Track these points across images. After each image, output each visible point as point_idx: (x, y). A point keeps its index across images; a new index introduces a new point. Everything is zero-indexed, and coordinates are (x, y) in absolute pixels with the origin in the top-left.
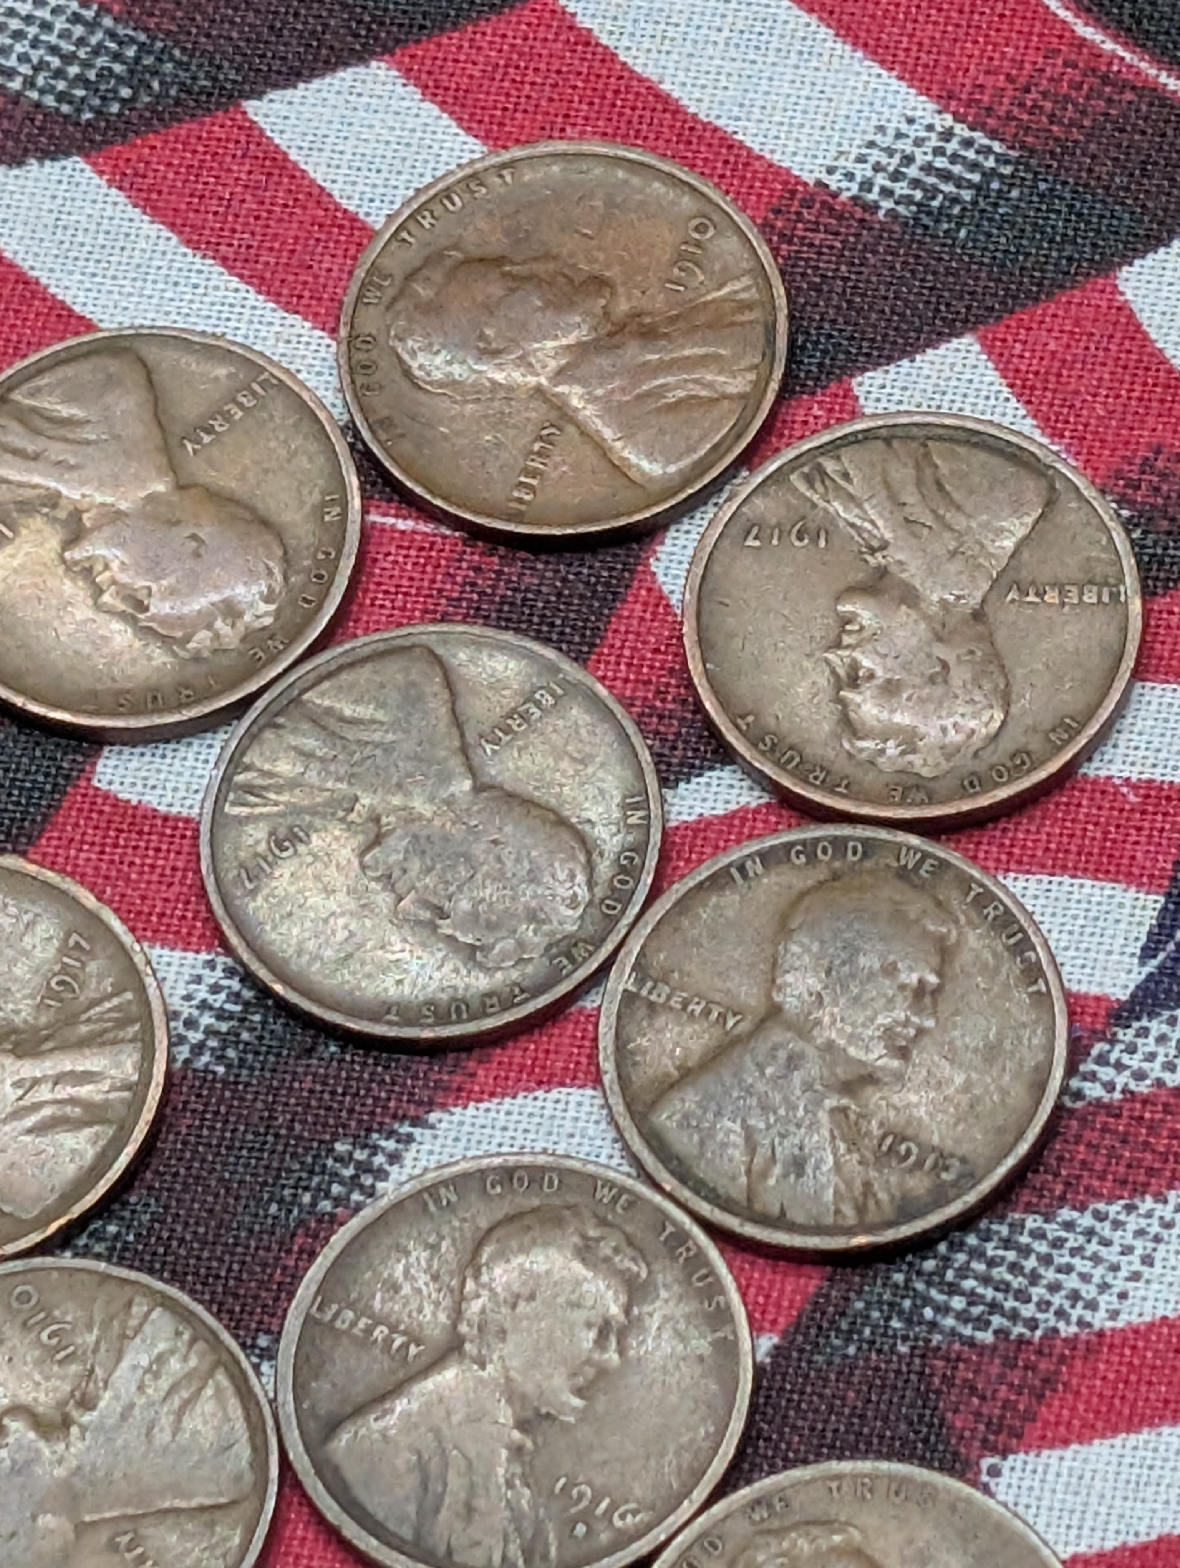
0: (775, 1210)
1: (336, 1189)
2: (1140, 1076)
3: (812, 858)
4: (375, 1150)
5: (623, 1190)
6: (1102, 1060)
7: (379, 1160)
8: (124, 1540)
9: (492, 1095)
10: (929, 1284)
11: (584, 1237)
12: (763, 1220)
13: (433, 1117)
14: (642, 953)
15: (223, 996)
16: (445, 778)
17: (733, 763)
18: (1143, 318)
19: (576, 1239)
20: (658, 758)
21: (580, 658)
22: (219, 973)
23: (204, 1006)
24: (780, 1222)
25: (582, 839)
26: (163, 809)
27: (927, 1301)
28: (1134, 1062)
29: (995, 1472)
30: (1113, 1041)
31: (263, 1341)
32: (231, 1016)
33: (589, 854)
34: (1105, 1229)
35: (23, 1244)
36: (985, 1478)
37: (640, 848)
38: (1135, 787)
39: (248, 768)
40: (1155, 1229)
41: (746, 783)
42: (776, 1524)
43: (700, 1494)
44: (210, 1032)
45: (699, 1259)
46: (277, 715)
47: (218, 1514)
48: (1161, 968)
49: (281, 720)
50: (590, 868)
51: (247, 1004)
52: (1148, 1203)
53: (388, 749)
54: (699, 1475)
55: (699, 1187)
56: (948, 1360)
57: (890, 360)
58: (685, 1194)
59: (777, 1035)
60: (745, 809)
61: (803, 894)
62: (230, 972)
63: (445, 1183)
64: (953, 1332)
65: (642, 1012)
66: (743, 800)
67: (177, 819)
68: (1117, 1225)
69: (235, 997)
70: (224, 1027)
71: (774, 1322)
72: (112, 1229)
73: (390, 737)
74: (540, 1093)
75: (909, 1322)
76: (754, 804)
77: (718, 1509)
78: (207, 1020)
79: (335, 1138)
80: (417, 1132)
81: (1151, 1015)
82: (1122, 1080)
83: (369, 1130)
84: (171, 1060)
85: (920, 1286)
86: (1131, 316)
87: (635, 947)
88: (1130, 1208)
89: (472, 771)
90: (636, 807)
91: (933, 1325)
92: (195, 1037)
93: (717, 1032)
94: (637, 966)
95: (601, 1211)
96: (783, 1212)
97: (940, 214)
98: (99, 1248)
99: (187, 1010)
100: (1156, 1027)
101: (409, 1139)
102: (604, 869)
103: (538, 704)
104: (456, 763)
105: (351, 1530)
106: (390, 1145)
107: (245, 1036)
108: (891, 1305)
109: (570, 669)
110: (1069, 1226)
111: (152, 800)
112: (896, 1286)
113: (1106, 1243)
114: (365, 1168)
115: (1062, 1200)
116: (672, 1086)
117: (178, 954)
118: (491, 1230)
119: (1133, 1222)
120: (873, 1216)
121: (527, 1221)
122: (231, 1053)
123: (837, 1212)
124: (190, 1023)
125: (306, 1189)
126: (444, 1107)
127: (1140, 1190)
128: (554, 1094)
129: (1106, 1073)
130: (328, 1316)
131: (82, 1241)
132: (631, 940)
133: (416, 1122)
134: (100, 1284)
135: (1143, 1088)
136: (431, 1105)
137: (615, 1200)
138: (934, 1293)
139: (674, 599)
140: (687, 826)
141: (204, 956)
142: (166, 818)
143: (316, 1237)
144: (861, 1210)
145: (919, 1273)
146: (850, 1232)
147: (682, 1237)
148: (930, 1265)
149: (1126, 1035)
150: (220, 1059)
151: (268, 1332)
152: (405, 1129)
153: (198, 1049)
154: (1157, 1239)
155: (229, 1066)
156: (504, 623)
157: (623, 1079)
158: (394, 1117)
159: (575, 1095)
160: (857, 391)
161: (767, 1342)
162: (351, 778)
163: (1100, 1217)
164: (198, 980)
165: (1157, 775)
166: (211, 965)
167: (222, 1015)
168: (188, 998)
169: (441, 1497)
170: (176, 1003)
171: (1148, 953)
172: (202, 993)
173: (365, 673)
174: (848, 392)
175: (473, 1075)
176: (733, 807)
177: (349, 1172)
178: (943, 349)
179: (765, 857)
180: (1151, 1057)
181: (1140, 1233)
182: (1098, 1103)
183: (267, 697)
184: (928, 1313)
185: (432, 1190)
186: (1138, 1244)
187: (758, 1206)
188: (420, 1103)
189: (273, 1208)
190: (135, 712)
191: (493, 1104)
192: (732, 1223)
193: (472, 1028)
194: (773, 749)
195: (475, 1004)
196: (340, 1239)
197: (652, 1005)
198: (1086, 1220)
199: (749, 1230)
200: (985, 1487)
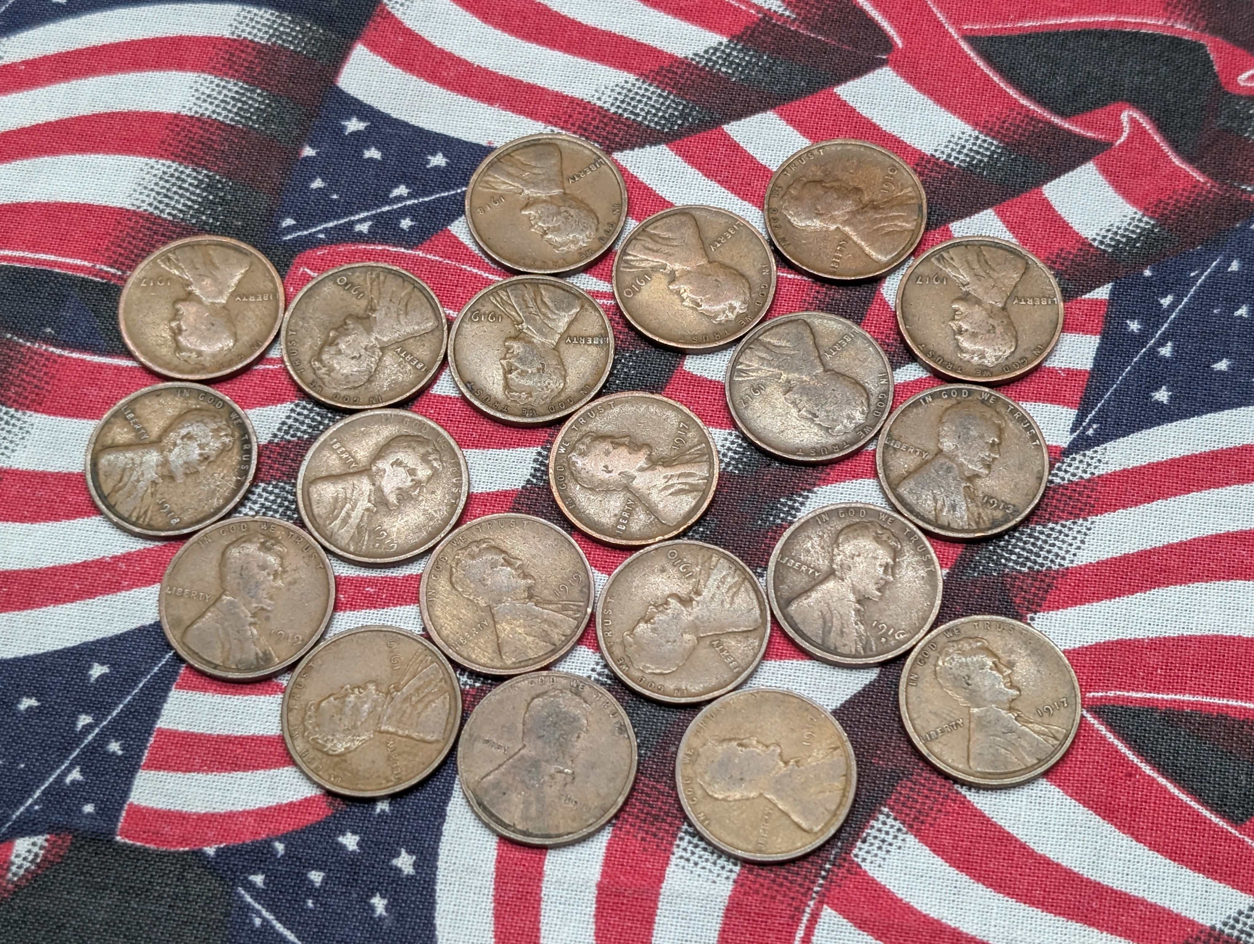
0: (946, 524)
1: (782, 515)
2: (1074, 475)
3: (950, 396)
4: (795, 501)
5: (890, 516)
6: (1059, 469)
7: (797, 504)
8: (715, 643)
9: (837, 481)
10: (1002, 550)
11: (877, 534)
12: (942, 527)
13: (815, 489)
14: (890, 430)
15: (735, 445)
16: (814, 367)
17: (916, 361)
18: (1052, 203)
19: (874, 534)
20: (890, 360)
21: (858, 324)
22: (733, 437)
23: (729, 449)
24: (948, 528)
25: (864, 388)
26: (709, 378)
27: (1002, 556)
28: (1071, 470)
29: (1032, 619)
30: (1063, 463)
31: (759, 570)
32: (738, 453)
33: (868, 394)
34: (1066, 530)
35: (671, 535)
36: (1029, 621)
37: (886, 392)
38: (1063, 371)
39: (741, 363)
40: (1084, 530)
41: (921, 369)
42: (955, 638)
43: (927, 627)
44: (732, 458)
45: (918, 542)
46: (750, 344)
47: (749, 634)
48: (1078, 436)
49: (752, 346)
50: (868, 399)
51: (744, 448)
52: (1081, 521)
53: (792, 356)
54: (925, 620)
55: (917, 515)
56: (1011, 578)
57: (962, 218)
58: (912, 518)
59: (942, 460)
60: (921, 378)
61: (947, 409)
62: (737, 437)
63: (823, 513)
64: (1013, 568)
65: (891, 452)
66: (920, 375)
67: (715, 382)
68: (1070, 529)
69: (740, 446)
70: (737, 456)
71: (946, 564)
72: (701, 529)
73: (792, 352)
74: (854, 481)
75: (996, 564)
76: (924, 377)
77: (934, 633)
78: (730, 454)
79: (780, 496)
80: (810, 495)
81: (1076, 453)
82: (1067, 476)
83: (792, 494)
84: (720, 468)
85: (999, 551)
86: (1048, 202)
87: (887, 427)
88: (1074, 523)
89: (823, 365)
90: (884, 377)
91: (1005, 565)
92: (727, 460)
93: (919, 459)
94: (889, 435)
95: (882, 523)
96: (949, 524)
97: (977, 166)
98: (697, 536)
99: (723, 451)
100: (1079, 457)
101: (807, 497)
102: (873, 400)
103: (845, 340)
104: (817, 361)
105: (798, 640)
106: (801, 499)
107: (745, 460)
108: (989, 558)
109: (856, 328)
110: (1052, 529)
111: (705, 375)
112: (990, 551)
113: (1067, 536)
114: (792, 508)
115: (1049, 520)
116: (905, 478)
117: (718, 430)
118: (842, 530)
119: (1076, 528)
120: (982, 526)
121: (855, 527)
122: (740, 466)
123: (969, 524)
124: (724, 455)
125: (771, 515)
126: (819, 485)
127: (1077, 516)
128: (859, 481)
129: (1061, 474)
130: (784, 562)
131: (690, 534)
132: (886, 425)
133: (809, 491)
134: (700, 549)
135: (1075, 479)
136: (815, 485)
137: (887, 519)
138: (1004, 554)
139: (890, 303)
140: (900, 384)
141: (727, 431)
142: (711, 381)
143: (776, 533)
144: (977, 523)
145: (999, 546)
146: (974, 531)
147: (912, 533)
148: (1002, 543)
149: (1068, 460)
150: (736, 468)
151: (761, 567)
152: (806, 494)
153: (728, 464)
154: (1085, 534)
155: (739, 470)
156: (830, 311)
157: (887, 477)
158: (801, 489)
159: (867, 481)
160: (951, 229)
161: (945, 571)
162: (779, 367)
163: (1064, 526)
164: (726, 439)
165: (1071, 366)
166: (731, 434)
167: (736, 452)
168: (723, 446)
169: (831, 628)
170: (719, 448)
171: (1073, 430)
172: (728, 444)
173: (781, 329)
174: (948, 229)
175: (829, 474)
176: (916, 377)
177: (786, 509)
178: (981, 214)
179: (932, 395)
180: (1078, 468)
181: (1079, 532)
182: (1059, 485)
183: (747, 338)
184: (1003, 561)
185: (819, 516)
186: (1079, 536)
187: (939, 522)
188: (810, 484)
189: (760, 522)
190: (700, 343)
191: (837, 485)
192: (931, 528)
193: (830, 457)
194: (933, 356)
195: (830, 448)
196: (786, 534)
197: (895, 449)
198: (1058, 527)
199: (937, 531)
200: (1029, 624)
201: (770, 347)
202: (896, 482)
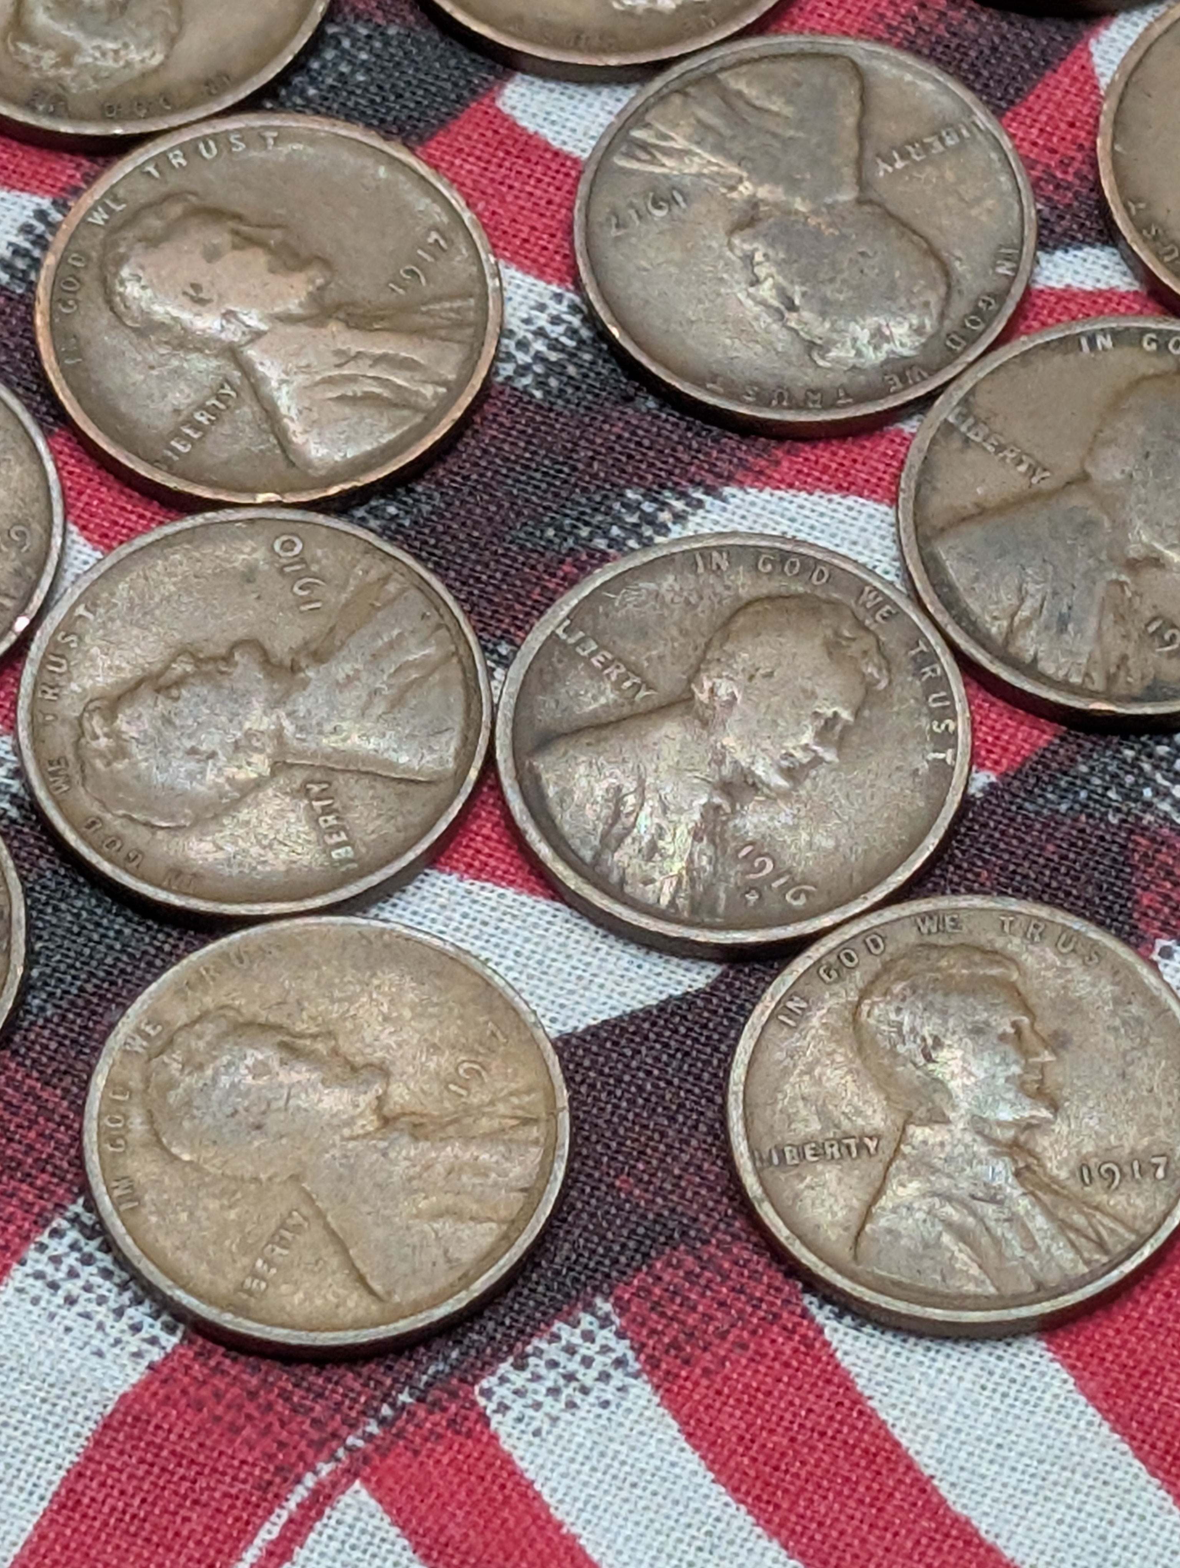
0: (1028, 657)
1: (615, 531)
3: (1163, 348)
4: (663, 505)
5: (887, 600)
7: (665, 516)
8: (316, 789)
9: (791, 486)
10: (1156, 767)
11: (837, 634)
12: (1014, 664)
13: (727, 491)
14: (972, 391)
15: (561, 329)
16: (835, 184)
17: (1115, 246)
19: (829, 632)
20: (1043, 223)
21: (998, 112)
22: (563, 307)
23: (540, 333)
24: (1030, 669)
25: (946, 271)
26: (556, 145)
27: (1150, 781)
29: (1167, 953)
31: (504, 649)
32: (563, 349)
33: (950, 288)
35: (302, 497)
36: (1155, 957)
37: (1001, 297)
39: (648, 126)
41: (1120, 268)
42: (941, 940)
44: (539, 357)
45: (941, 682)
46: (690, 83)
47: (412, 788)
49: (691, 90)
50: (947, 301)
51: (581, 342)
53: (786, 142)
55: (963, 617)
56: (1153, 840)
58: (945, 619)
59: (1077, 499)
60: (1112, 291)
61: (1145, 378)
62: (574, 309)
63: (720, 549)
64: (1166, 817)
65: (956, 445)
66: (1114, 282)
67: (567, 157)
69: (572, 332)
70: (553, 356)
71: (997, 763)
72: (392, 510)
73: (791, 133)
74: (836, 497)
75: (1127, 797)
76: (1124, 288)
77: (890, 914)
78: (539, 346)
79: (629, 484)
80: (708, 500)
83: (662, 486)
84: (492, 372)
85: (1147, 767)
87: (967, 382)
89: (861, 184)
90: (1008, 258)
91: (1148, 806)
92: (523, 358)
93: (1022, 482)
94: (965, 401)
95: (861, 613)
96: (1035, 660)
98: (373, 523)
99: (522, 332)
101: (700, 504)
102: (960, 307)
103: (942, 140)
104: (848, 172)
105: (533, 836)
106: (679, 505)
107: (571, 370)
108: (1114, 776)
109: (982, 115)
111: (548, 133)
112: (1124, 761)
114: (650, 520)
116: (964, 521)
117: (530, 279)
118: (749, 604)
120: (1120, 688)
121: (787, 604)
122: (553, 382)
123: (1087, 675)
124: (523, 345)
125: (587, 524)
126: (741, 484)
128: (851, 500)
130: (571, 641)
131: (360, 513)
132: (965, 378)
133: (710, 491)
134: (366, 552)
136: (729, 479)
137: (878, 606)
138: (1158, 777)
139: (1104, 82)
140: (1052, 291)
141: (555, 288)
142: (556, 154)
143: (582, 569)
144: (1111, 679)
145: (1150, 756)
146: (1093, 695)
147: (931, 658)
148: (1162, 750)
150: (541, 384)
151: (511, 642)
152: (698, 495)
153: (522, 370)
155: (548, 393)
156: (932, 57)
157: (919, 502)
158: (691, 481)
159: (870, 507)
161: (985, 777)
162: (741, 161)
164: (542, 307)
166: (558, 298)
167: (554, 345)
168: (527, 321)
169: (628, 831)
170: (514, 323)
172: (542, 321)
173: (783, 69)
175: (778, 463)
176: (1102, 286)
177: (633, 519)
179: (1115, 334)
183: (685, 65)
184: (1148, 793)
185: (705, 552)
187: (1012, 650)
188: (719, 476)
189: (550, 532)
190: (556, 45)
191: (788, 495)
192: (981, 657)
193: (790, 416)
194: (1156, 238)
195: (800, 395)
196: (604, 574)
197: (967, 440)
199: (996, 668)
200: (1154, 965)
201: (740, 105)
202: (939, 523)
